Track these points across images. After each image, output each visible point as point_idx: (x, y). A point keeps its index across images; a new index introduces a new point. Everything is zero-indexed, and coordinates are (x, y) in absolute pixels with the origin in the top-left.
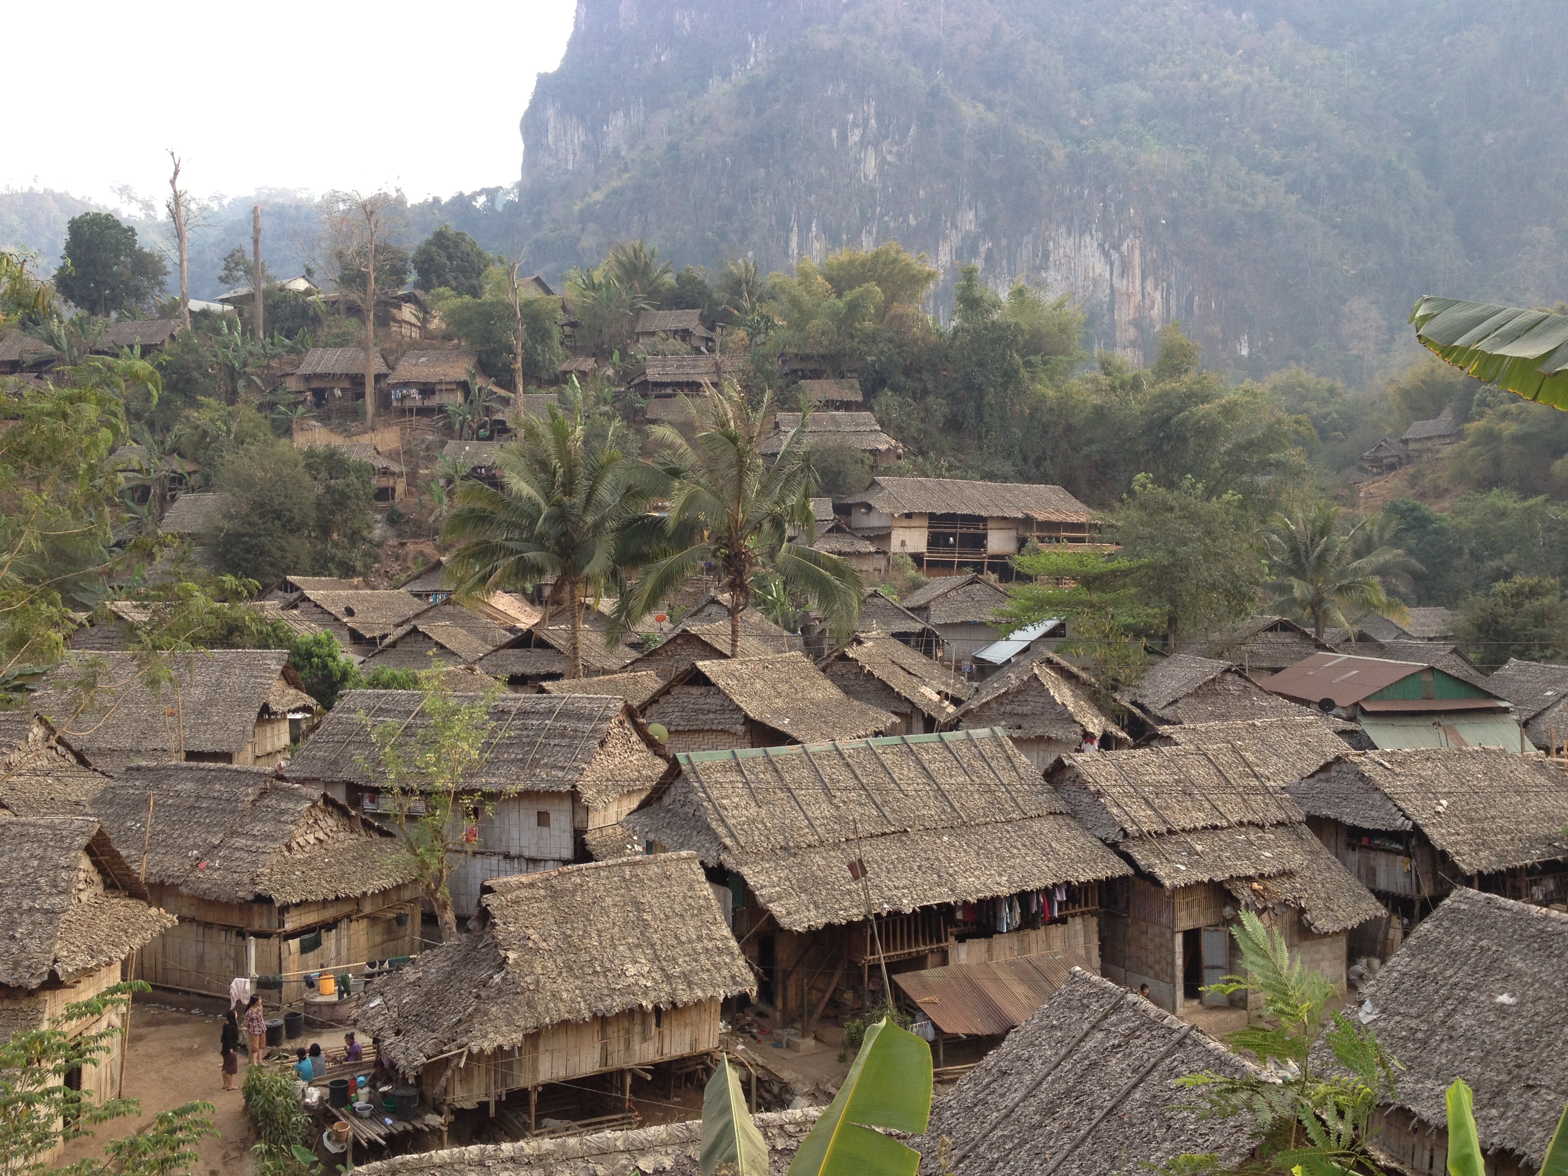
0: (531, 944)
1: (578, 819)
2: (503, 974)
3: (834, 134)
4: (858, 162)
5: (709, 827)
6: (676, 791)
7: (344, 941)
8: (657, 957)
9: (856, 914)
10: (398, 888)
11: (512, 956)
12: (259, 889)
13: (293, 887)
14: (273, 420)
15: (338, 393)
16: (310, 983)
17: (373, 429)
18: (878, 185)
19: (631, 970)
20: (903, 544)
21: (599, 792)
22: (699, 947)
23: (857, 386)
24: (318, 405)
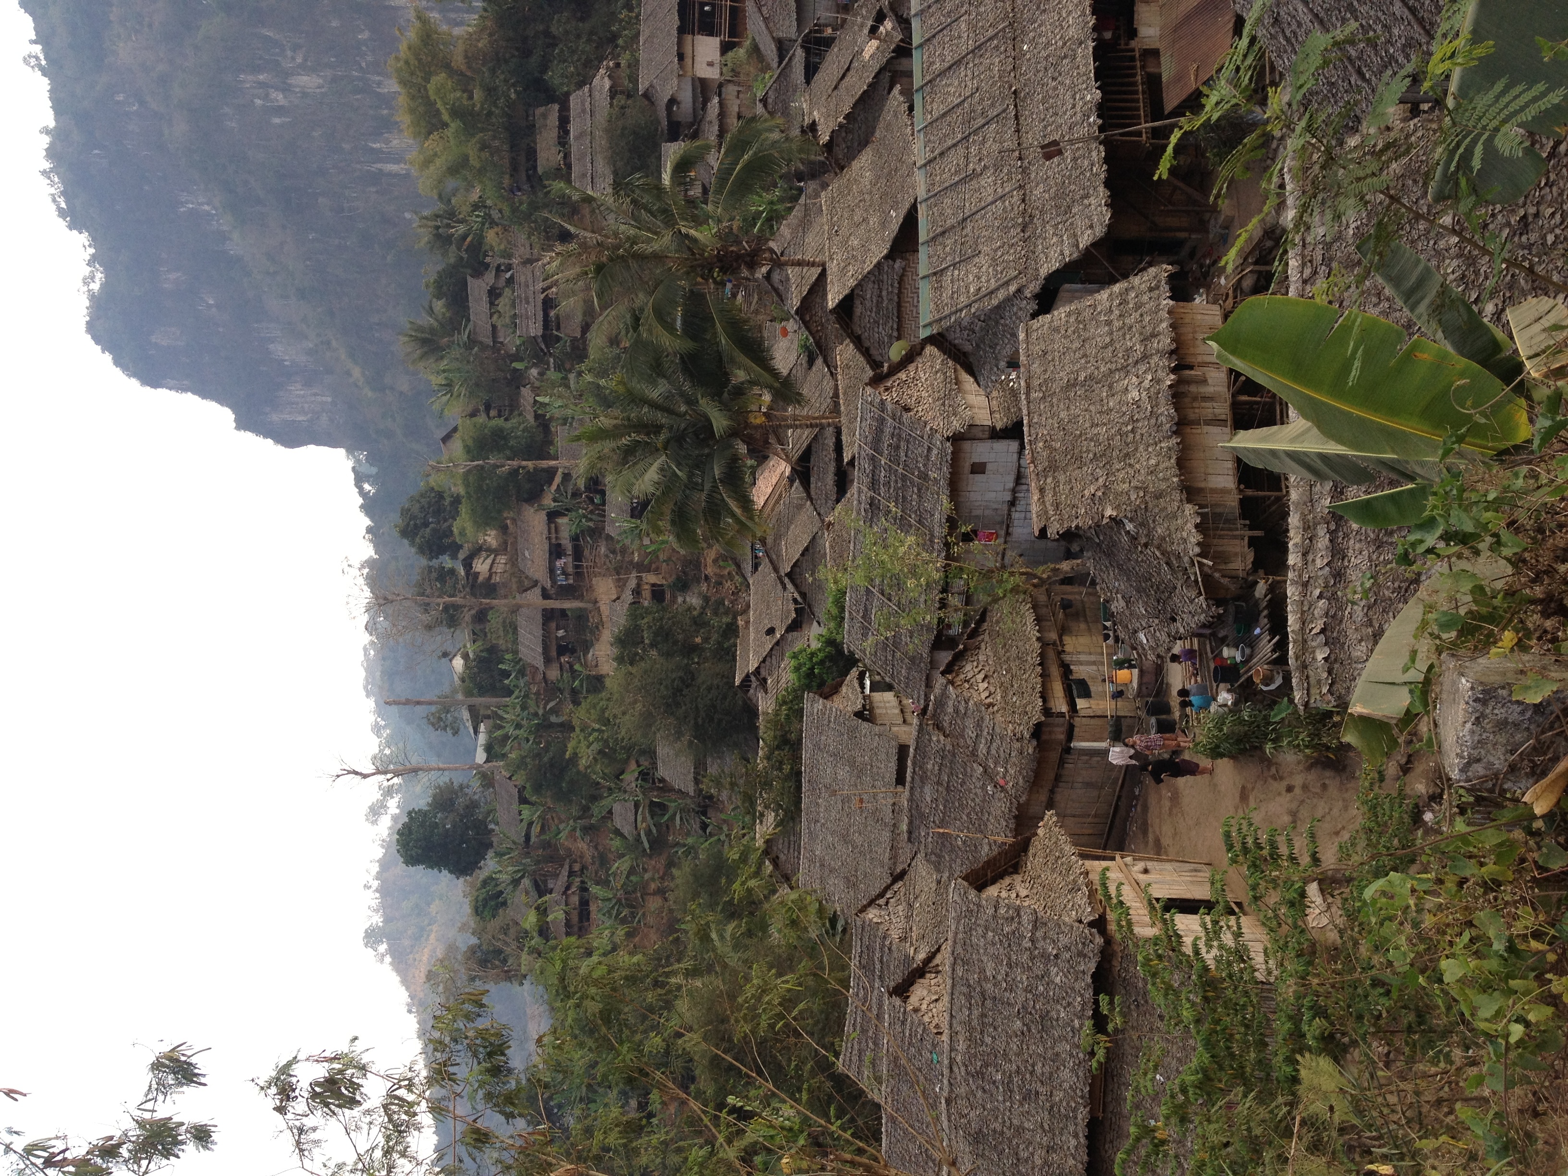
0: (1100, 493)
1: (980, 435)
2: (1126, 521)
3: (277, 121)
4: (305, 95)
5: (998, 307)
6: (958, 338)
7: (1083, 658)
8: (1124, 368)
9: (1098, 153)
10: (1035, 607)
11: (1109, 512)
12: (1027, 735)
13: (1029, 703)
14: (588, 691)
15: (561, 633)
16: (1118, 695)
17: (596, 602)
18: (329, 73)
19: (1134, 394)
20: (710, 64)
21: (955, 414)
22: (1117, 324)
23: (542, 109)
24: (573, 651)
